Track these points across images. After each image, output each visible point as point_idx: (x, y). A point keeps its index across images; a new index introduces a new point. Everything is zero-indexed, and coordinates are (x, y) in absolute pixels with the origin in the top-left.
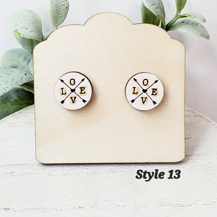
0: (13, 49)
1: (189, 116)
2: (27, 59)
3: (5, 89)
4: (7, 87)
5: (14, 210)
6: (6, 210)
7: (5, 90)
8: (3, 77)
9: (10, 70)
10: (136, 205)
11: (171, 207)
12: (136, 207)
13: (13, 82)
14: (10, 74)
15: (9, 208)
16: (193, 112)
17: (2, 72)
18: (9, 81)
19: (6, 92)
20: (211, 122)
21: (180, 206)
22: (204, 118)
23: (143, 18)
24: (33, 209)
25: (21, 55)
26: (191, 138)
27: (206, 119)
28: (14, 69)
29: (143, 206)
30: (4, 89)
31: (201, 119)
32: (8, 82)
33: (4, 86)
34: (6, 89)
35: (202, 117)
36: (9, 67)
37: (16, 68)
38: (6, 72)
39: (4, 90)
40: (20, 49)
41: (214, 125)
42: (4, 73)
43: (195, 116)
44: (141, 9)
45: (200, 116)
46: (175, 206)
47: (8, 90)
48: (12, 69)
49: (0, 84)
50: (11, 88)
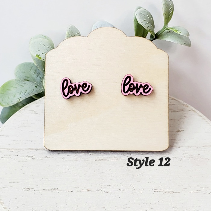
0: (25, 63)
1: (184, 110)
2: (37, 73)
4: (21, 98)
7: (19, 100)
8: (17, 88)
9: (24, 82)
13: (26, 93)
14: (23, 86)
16: (188, 107)
17: (17, 84)
18: (22, 92)
19: (20, 101)
20: (202, 117)
22: (196, 112)
23: (135, 28)
25: (33, 68)
26: (184, 130)
27: (198, 114)
28: (27, 82)
30: (18, 98)
31: (194, 113)
32: (22, 93)
33: (18, 96)
34: (20, 99)
35: (194, 111)
36: (23, 80)
37: (28, 81)
38: (20, 84)
39: (18, 100)
40: (31, 63)
41: (204, 119)
42: (19, 85)
43: (189, 111)
44: (134, 20)
45: (193, 110)
47: (21, 100)
48: (25, 82)
49: (15, 95)
50: (24, 98)
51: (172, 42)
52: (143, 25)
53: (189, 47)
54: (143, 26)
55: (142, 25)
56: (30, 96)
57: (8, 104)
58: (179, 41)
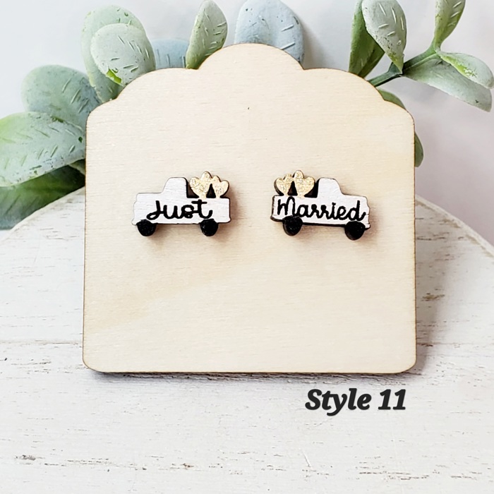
3: (35, 169)
4: (40, 166)
5: (44, 461)
6: (28, 461)
7: (35, 172)
8: (31, 138)
9: (49, 125)
10: (308, 469)
11: (382, 479)
12: (308, 474)
13: (55, 156)
14: (49, 133)
15: (34, 456)
17: (32, 127)
18: (45, 151)
19: (37, 176)
21: (403, 476)
22: (478, 243)
24: (84, 463)
28: (57, 125)
29: (323, 471)
30: (33, 168)
32: (43, 155)
33: (32, 161)
34: (37, 169)
35: (473, 240)
36: (48, 117)
37: (61, 121)
38: (40, 129)
39: (33, 171)
42: (37, 130)
45: (470, 237)
46: (392, 476)
47: (40, 173)
48: (54, 123)
49: (26, 157)
50: (49, 169)
51: (446, 91)
52: (379, 38)
53: (486, 112)
54: (377, 41)
55: (375, 38)
56: (63, 165)
57: (4, 181)
58: (462, 93)
